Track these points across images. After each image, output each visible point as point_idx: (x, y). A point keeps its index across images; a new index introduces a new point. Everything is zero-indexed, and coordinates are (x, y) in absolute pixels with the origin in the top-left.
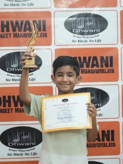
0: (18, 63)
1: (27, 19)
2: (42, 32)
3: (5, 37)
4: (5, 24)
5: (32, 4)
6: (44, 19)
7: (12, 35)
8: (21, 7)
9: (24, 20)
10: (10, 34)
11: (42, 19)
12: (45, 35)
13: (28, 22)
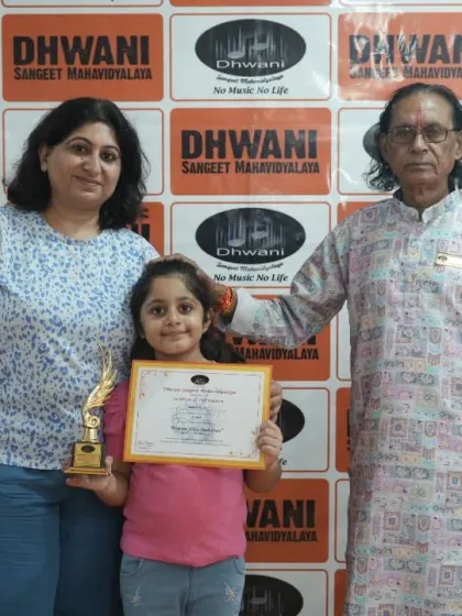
1: (271, 127)
2: (307, 160)
3: (216, 170)
4: (216, 137)
5: (282, 90)
6: (313, 127)
7: (232, 167)
8: (256, 95)
9: (264, 128)
10: (227, 164)
11: (308, 127)
12: (316, 169)
13: (272, 135)
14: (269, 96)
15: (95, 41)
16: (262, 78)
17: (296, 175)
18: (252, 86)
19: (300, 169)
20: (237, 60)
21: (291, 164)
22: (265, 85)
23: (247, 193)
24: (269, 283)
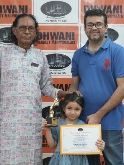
0: (54, 62)
1: (62, 31)
2: (72, 40)
3: (46, 43)
4: (46, 34)
5: (65, 21)
6: (73, 31)
7: (51, 42)
8: (57, 22)
9: (60, 31)
10: (49, 41)
12: (74, 43)
13: (62, 33)
14: (61, 22)
15: (13, 7)
16: (59, 17)
17: (68, 44)
18: (56, 19)
19: (70, 43)
20: (52, 12)
21: (67, 41)
22: (60, 19)
23: (55, 49)
24: (61, 75)
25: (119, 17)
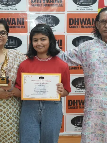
0: (8, 43)
2: (22, 25)
11: (22, 18)
12: (24, 27)
13: (14, 19)
14: (13, 10)
18: (9, 8)
19: (20, 27)
21: (18, 26)
22: (12, 8)
25: (60, 6)
